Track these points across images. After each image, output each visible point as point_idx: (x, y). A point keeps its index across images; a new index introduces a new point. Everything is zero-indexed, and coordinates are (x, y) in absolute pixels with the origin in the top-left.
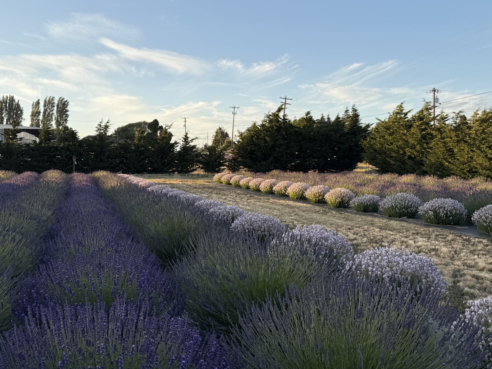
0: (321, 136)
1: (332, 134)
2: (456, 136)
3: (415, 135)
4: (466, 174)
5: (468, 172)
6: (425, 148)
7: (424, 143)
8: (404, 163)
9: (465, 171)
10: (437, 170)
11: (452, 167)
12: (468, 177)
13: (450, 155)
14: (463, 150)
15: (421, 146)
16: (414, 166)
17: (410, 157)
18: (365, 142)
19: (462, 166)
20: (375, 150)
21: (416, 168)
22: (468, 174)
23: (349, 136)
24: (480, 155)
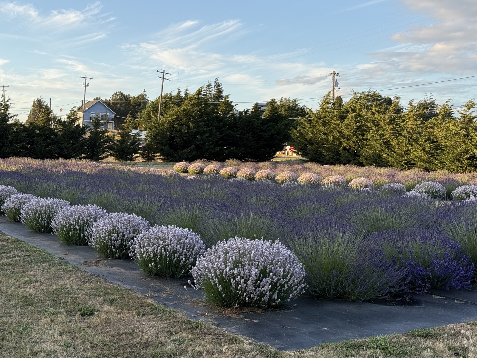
0: (243, 123)
1: (254, 121)
2: (392, 129)
3: (350, 127)
4: (403, 166)
5: (406, 164)
6: (360, 140)
7: (360, 134)
8: (338, 153)
9: (403, 163)
10: (374, 161)
11: (390, 159)
12: (405, 168)
13: (387, 147)
14: (402, 142)
15: (357, 137)
16: (349, 157)
17: (344, 148)
18: (295, 131)
19: (400, 159)
20: (306, 140)
21: (351, 159)
22: (405, 166)
23: (271, 124)
24: (418, 148)
